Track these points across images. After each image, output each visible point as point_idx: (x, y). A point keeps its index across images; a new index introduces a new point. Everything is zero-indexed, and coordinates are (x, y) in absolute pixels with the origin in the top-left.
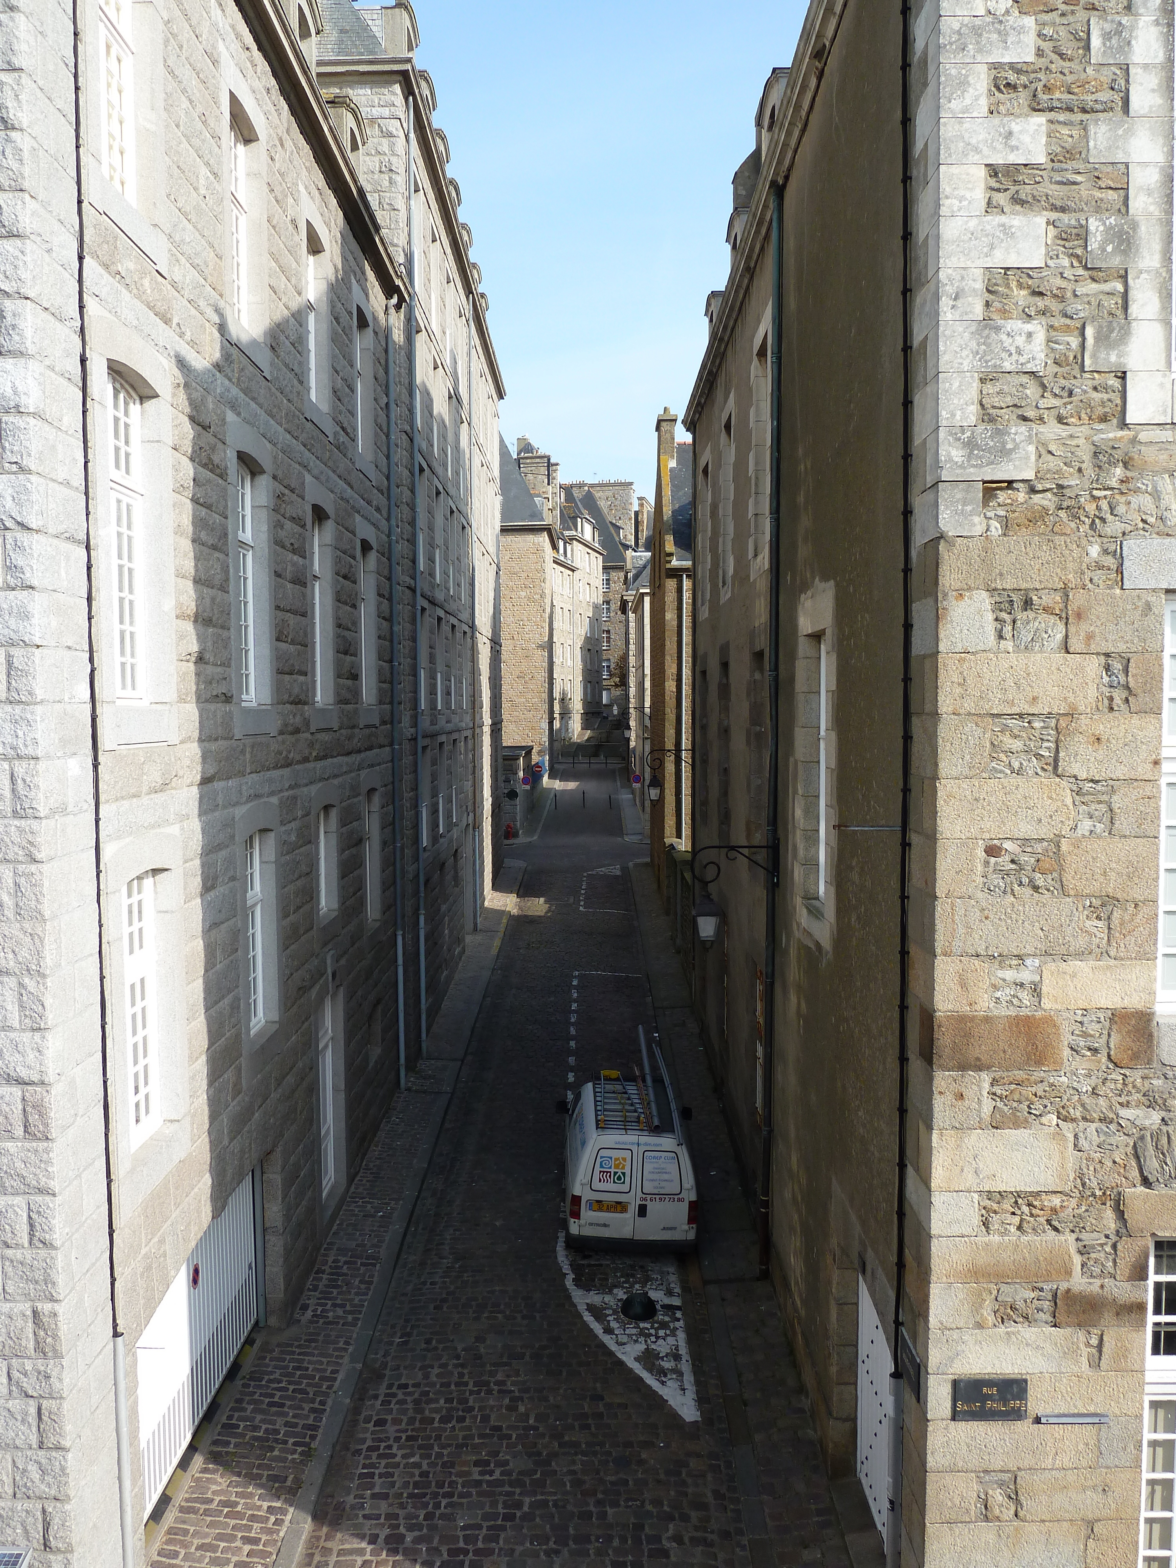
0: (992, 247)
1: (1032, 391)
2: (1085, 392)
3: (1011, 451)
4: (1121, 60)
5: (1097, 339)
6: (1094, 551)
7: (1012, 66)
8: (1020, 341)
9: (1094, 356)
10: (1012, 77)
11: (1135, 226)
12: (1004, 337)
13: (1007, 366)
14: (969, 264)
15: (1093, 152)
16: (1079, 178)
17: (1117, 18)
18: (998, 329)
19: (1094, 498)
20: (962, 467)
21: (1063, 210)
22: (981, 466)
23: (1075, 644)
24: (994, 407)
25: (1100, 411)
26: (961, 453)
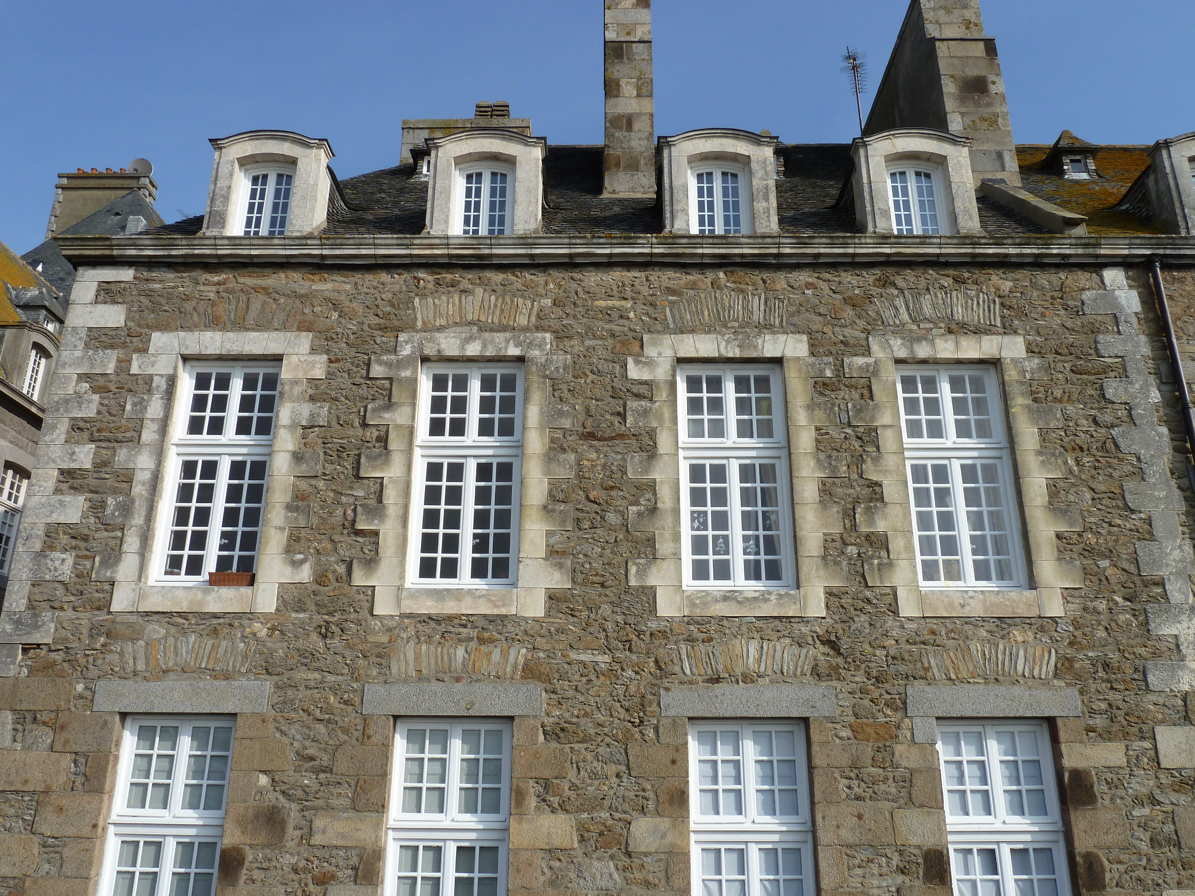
0: (52, 512)
1: (60, 592)
2: (91, 593)
3: (40, 626)
4: (140, 416)
5: (101, 563)
6: (80, 687)
7: (82, 419)
8: (57, 564)
9: (97, 573)
10: (81, 424)
11: (133, 501)
12: (49, 561)
13: (48, 577)
14: (37, 521)
15: (117, 463)
16: (107, 476)
17: (142, 396)
18: (46, 557)
19: (87, 656)
20: (10, 635)
21: (96, 492)
22: (21, 635)
23: (58, 747)
24: (36, 601)
25: (97, 604)
26: (11, 627)
